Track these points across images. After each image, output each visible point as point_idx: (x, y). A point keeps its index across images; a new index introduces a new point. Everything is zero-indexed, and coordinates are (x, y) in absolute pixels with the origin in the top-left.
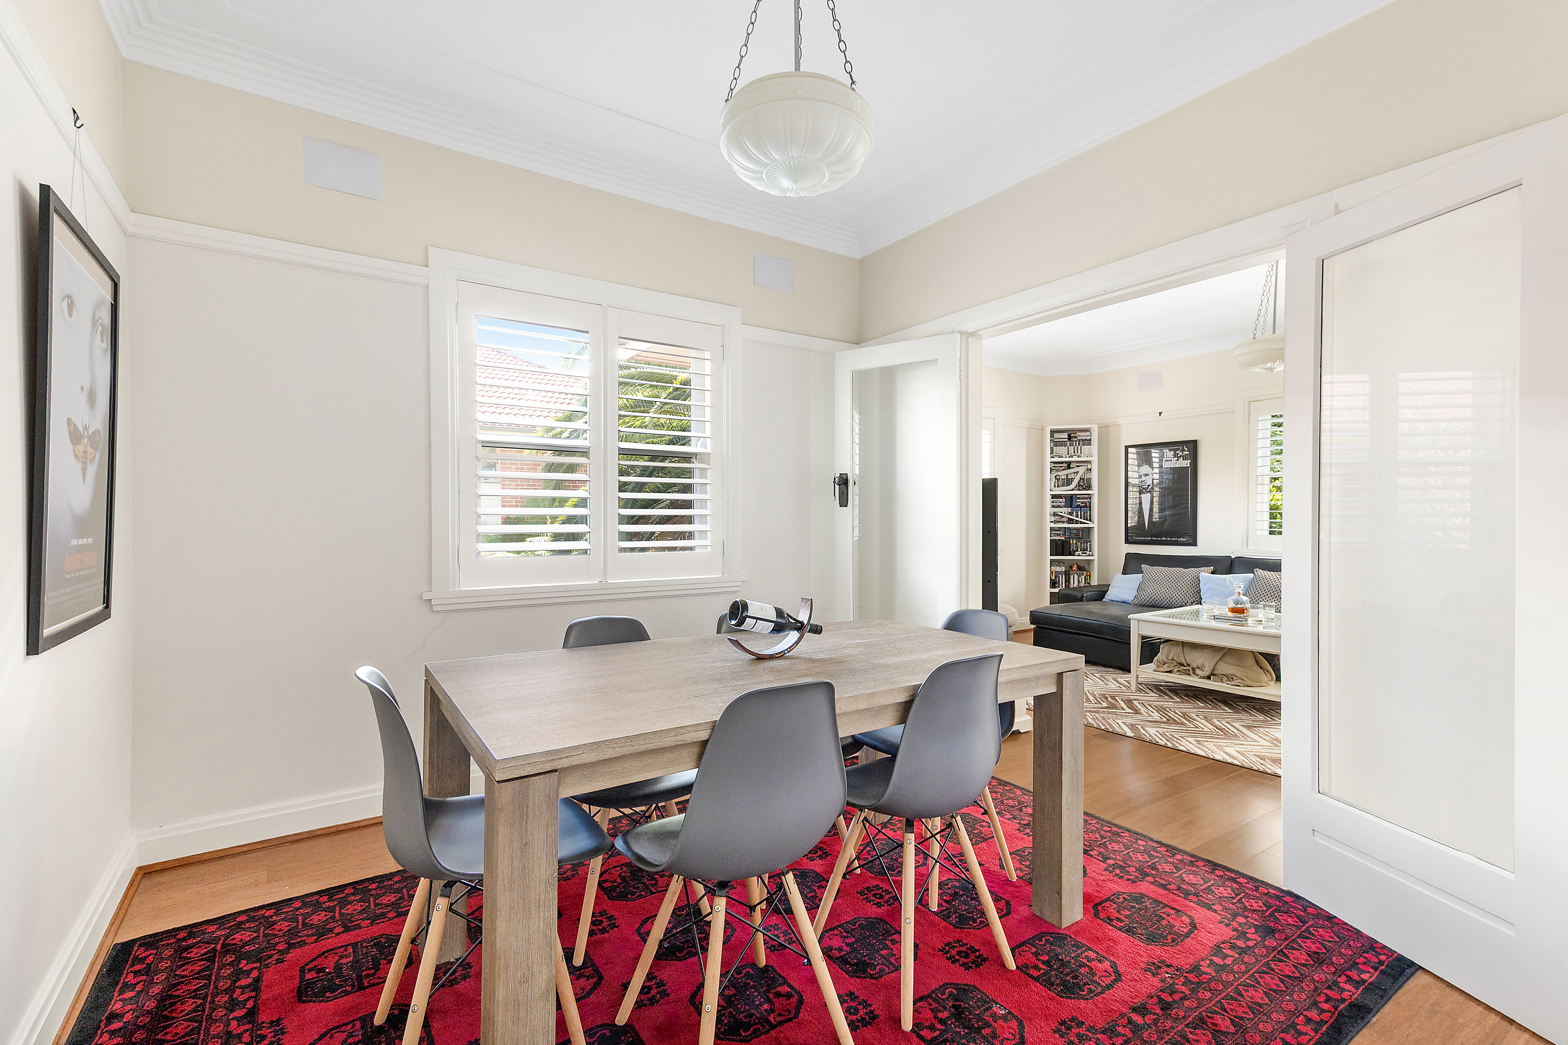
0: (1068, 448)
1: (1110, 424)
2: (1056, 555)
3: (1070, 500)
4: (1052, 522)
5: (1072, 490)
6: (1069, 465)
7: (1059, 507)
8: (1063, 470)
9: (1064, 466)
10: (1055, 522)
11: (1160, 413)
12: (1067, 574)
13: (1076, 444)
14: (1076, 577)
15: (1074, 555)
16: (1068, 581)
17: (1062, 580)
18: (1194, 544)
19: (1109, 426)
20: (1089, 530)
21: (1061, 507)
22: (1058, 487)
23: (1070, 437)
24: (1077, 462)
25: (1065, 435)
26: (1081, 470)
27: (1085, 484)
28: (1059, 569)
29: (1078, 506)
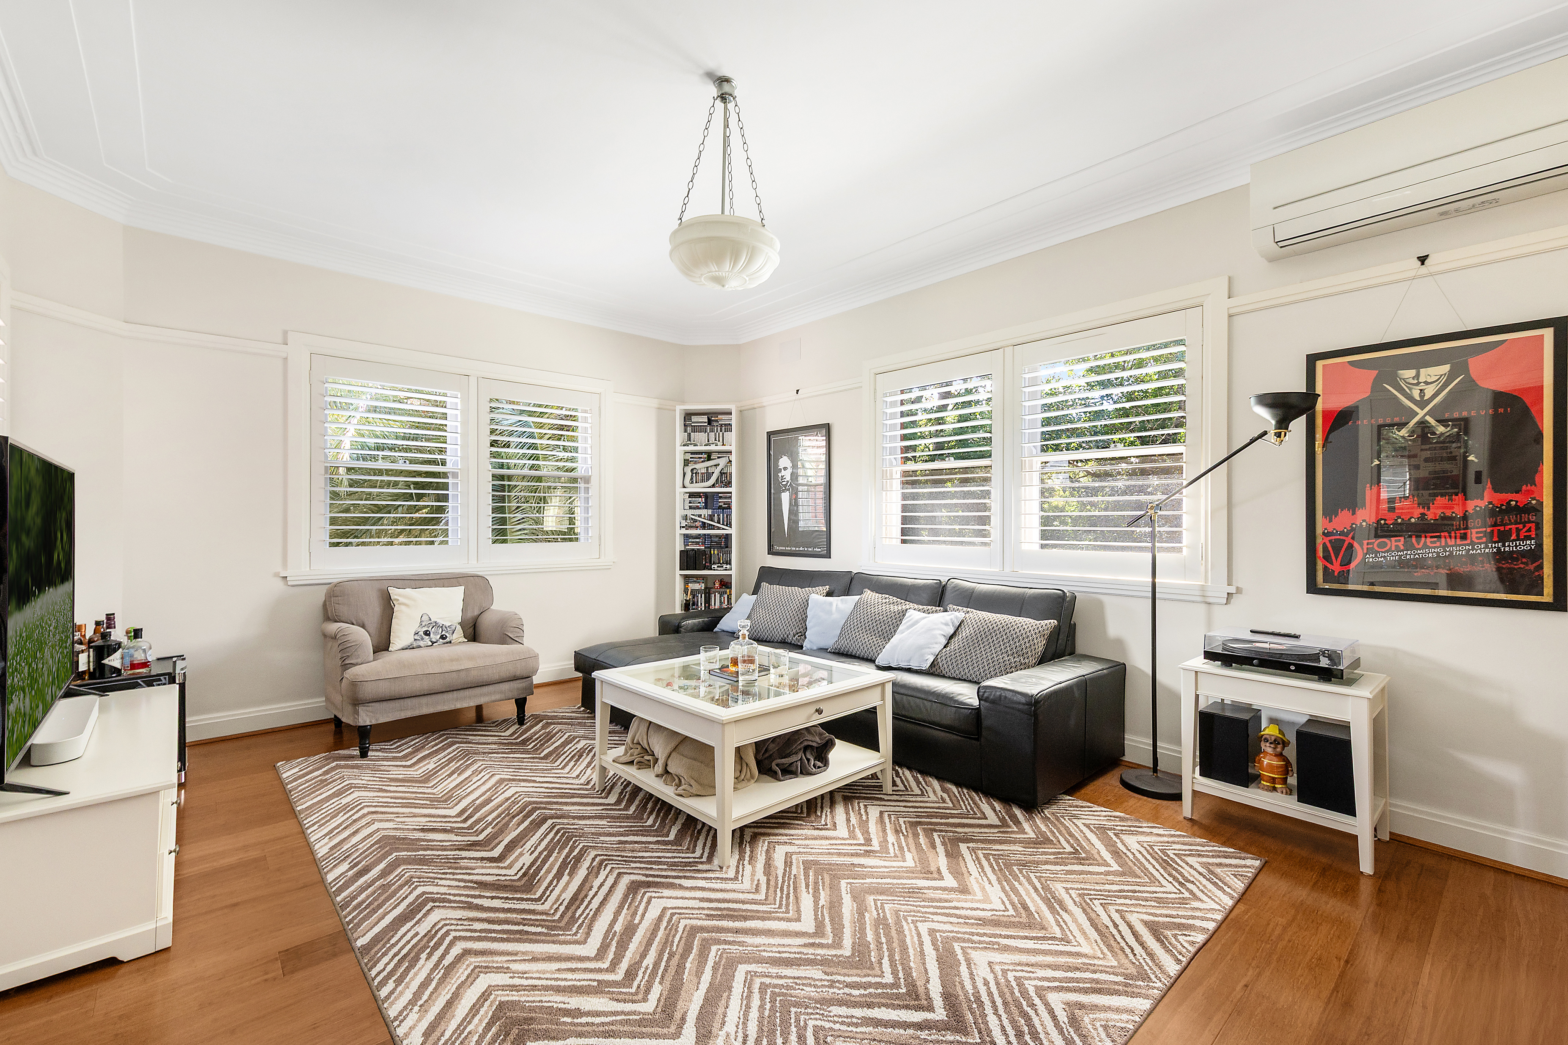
0: (708, 435)
1: (756, 406)
2: (687, 570)
3: (709, 499)
4: (683, 527)
5: (713, 486)
6: (709, 456)
7: (698, 508)
8: (702, 462)
9: (704, 458)
10: (687, 527)
11: (798, 391)
12: (708, 592)
13: (717, 429)
14: (718, 596)
15: (711, 569)
16: (708, 601)
17: (701, 601)
18: (828, 556)
19: (754, 408)
20: (728, 537)
21: (700, 509)
22: (696, 482)
23: (710, 422)
24: (719, 452)
25: (705, 419)
26: (722, 462)
27: (725, 480)
28: (697, 586)
29: (720, 507)
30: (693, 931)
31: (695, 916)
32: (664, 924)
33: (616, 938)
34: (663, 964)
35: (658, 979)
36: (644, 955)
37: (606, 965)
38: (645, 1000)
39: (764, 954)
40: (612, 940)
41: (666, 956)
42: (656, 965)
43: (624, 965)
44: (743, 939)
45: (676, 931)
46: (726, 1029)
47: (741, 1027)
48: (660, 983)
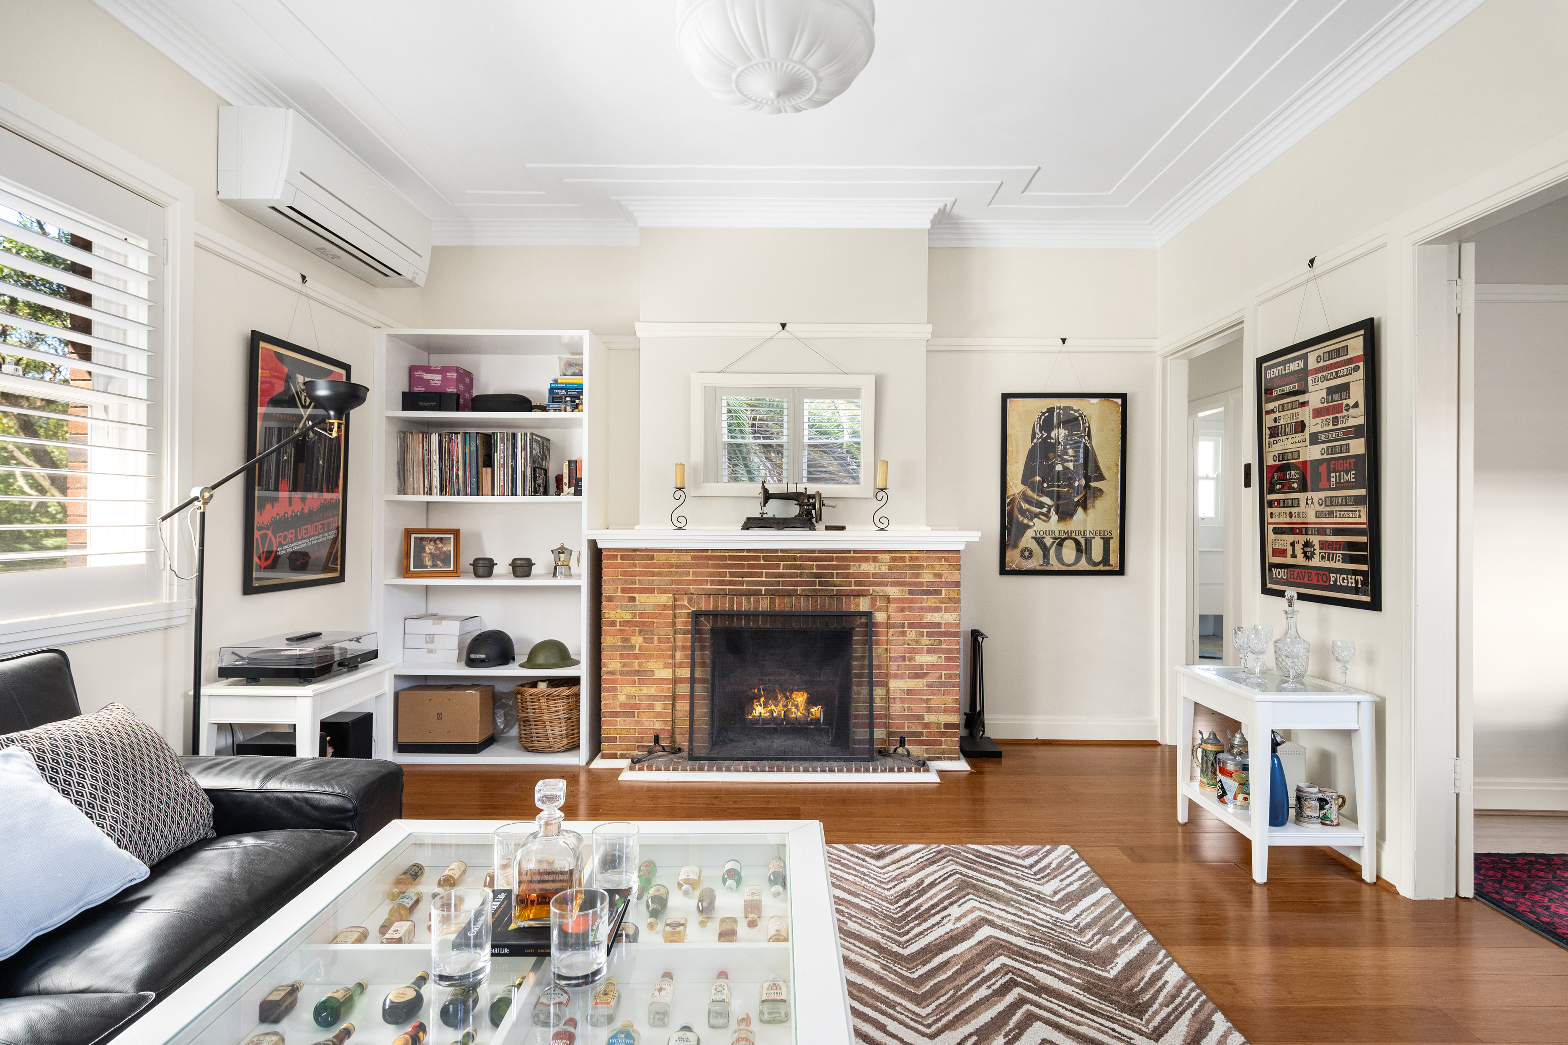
30: (919, 1000)
31: (906, 1013)
32: (944, 1021)
33: (1008, 1029)
34: (972, 983)
35: (984, 974)
36: (987, 998)
37: (1027, 1007)
38: (1004, 965)
39: (876, 953)
40: (1011, 1030)
41: (964, 989)
42: (978, 985)
43: (1010, 998)
44: (881, 971)
45: (937, 1007)
46: (953, 927)
47: (942, 924)
48: (984, 971)
